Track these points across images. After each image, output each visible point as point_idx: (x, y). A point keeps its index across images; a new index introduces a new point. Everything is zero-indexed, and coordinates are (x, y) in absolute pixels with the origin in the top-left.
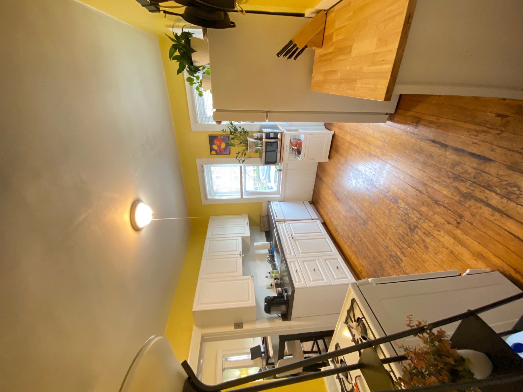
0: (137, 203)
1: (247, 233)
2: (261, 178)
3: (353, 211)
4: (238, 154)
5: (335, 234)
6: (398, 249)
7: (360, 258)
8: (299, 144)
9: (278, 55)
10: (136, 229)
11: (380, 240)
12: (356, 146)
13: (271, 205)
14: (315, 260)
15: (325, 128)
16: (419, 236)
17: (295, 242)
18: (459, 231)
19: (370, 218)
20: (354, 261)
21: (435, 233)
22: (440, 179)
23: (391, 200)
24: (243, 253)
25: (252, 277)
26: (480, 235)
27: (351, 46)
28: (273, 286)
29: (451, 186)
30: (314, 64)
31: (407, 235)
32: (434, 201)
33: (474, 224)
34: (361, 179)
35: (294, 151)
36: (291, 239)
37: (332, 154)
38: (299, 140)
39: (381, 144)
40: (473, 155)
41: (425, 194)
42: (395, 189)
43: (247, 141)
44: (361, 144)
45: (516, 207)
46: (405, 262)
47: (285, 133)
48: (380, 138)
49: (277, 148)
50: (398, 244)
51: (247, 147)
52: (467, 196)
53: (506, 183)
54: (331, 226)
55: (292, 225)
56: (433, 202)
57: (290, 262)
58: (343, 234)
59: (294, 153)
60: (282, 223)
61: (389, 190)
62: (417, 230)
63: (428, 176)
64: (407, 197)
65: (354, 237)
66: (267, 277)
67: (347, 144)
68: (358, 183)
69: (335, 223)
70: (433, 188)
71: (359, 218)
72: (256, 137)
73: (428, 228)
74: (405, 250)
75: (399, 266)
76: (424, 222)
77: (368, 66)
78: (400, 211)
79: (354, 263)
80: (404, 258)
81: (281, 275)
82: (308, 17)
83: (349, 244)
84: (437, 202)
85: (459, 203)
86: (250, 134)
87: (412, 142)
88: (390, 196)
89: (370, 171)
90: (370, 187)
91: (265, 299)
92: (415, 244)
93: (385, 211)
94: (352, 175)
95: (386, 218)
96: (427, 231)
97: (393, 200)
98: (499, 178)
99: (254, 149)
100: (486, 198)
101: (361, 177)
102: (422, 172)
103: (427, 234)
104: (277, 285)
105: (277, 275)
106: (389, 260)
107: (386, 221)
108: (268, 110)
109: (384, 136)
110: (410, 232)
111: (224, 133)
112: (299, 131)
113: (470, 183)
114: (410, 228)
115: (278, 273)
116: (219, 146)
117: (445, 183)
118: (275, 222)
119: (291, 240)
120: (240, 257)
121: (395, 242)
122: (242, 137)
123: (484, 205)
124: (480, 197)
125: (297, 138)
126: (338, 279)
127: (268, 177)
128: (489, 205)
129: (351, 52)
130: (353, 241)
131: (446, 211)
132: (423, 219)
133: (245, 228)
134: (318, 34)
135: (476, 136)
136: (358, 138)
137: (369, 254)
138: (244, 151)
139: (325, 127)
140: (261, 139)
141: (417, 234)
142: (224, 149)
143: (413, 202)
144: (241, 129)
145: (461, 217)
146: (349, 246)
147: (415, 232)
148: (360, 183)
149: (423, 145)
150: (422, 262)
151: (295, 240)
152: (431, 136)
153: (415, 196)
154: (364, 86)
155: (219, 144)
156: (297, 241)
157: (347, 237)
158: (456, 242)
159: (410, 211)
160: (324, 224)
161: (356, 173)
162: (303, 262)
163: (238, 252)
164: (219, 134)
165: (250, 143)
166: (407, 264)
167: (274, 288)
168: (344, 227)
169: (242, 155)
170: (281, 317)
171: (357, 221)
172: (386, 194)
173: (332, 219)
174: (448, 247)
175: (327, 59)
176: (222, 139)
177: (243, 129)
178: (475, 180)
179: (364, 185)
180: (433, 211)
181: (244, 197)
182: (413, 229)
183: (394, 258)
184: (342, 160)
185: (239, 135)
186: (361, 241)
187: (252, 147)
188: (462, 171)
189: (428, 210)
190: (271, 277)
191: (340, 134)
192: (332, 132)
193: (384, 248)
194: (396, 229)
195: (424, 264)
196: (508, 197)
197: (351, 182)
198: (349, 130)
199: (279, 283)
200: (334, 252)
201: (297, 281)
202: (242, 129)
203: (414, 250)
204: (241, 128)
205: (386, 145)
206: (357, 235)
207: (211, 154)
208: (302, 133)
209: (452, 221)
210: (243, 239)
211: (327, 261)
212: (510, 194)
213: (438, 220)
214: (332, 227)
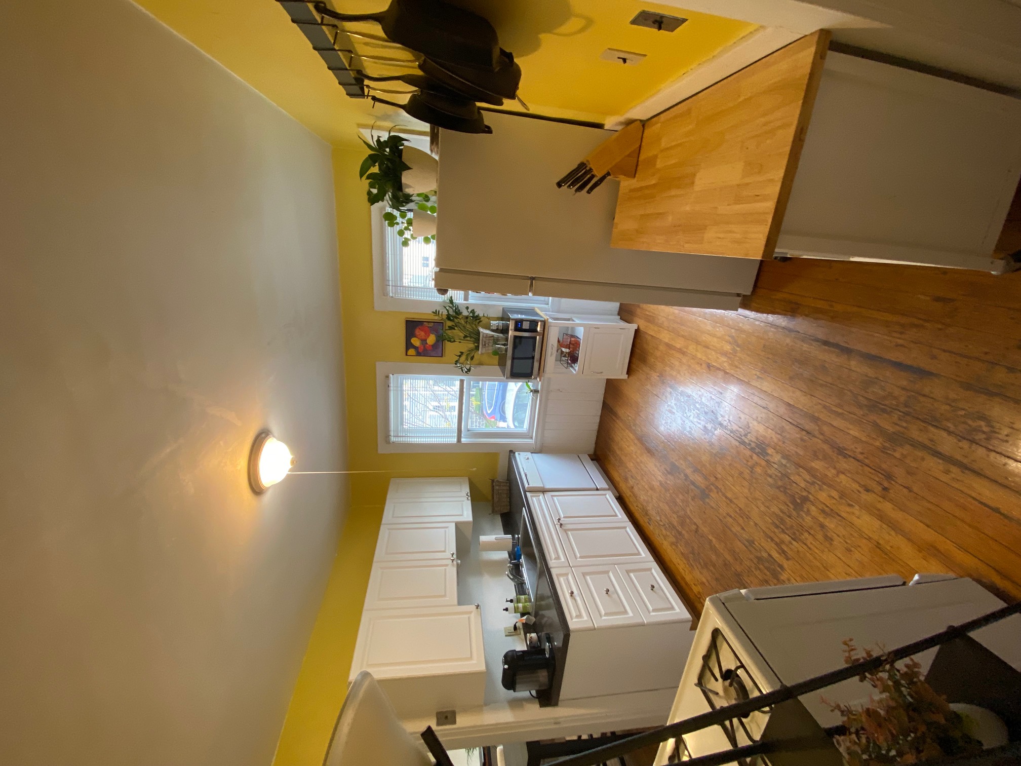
0: (264, 438)
1: (466, 514)
2: (485, 413)
3: (679, 473)
4: (460, 356)
5: (642, 521)
6: (773, 545)
7: (695, 567)
8: (573, 344)
9: (559, 185)
10: (256, 489)
11: (736, 529)
12: (680, 351)
13: (515, 457)
14: (607, 572)
15: (621, 319)
16: (814, 518)
17: (567, 534)
18: (888, 503)
19: (713, 485)
20: (684, 575)
21: (844, 510)
22: (843, 410)
23: (752, 449)
24: (458, 558)
25: (478, 607)
26: (929, 509)
27: (695, 175)
28: (518, 631)
29: (865, 421)
30: (618, 203)
31: (789, 517)
32: (835, 450)
33: (915, 489)
34: (693, 411)
35: (564, 356)
36: (558, 527)
37: (634, 366)
38: (572, 336)
39: (728, 347)
40: (898, 365)
41: (817, 436)
42: (761, 429)
43: (478, 333)
44: (691, 348)
45: (988, 456)
46: (790, 572)
47: (551, 322)
48: (727, 338)
49: (534, 350)
50: (772, 535)
51: (476, 344)
52: (896, 439)
53: (962, 413)
54: (635, 505)
55: (559, 500)
56: (834, 452)
57: (558, 575)
58: (658, 518)
59: (563, 361)
60: (540, 496)
61: (749, 431)
62: (807, 505)
63: (820, 404)
64: (784, 442)
65: (683, 524)
66: (506, 609)
67: (662, 348)
68: (688, 418)
69: (643, 497)
70: (833, 426)
71: (692, 487)
72: (494, 328)
73: (829, 502)
74: (787, 546)
75: (778, 580)
76: (820, 490)
77: (728, 205)
78: (773, 470)
79: (683, 578)
80: (785, 564)
81: (536, 604)
82: (612, 129)
83: (674, 540)
84: (841, 452)
85: (883, 452)
86: (484, 321)
87: (787, 345)
88: (751, 443)
89: (710, 395)
90: (712, 425)
91: (505, 656)
92: (806, 534)
93: (742, 470)
94: (675, 404)
95: (746, 484)
96: (827, 506)
97: (757, 450)
98: (950, 405)
99: (491, 348)
100: (932, 440)
101: (692, 407)
102: (809, 396)
103: (829, 512)
104: (528, 628)
105: (528, 606)
106: (756, 568)
107: (746, 491)
108: (534, 276)
109: (734, 334)
110: (794, 510)
111: (436, 318)
112: (573, 321)
113: (900, 415)
114: (794, 502)
115: (530, 601)
116: (424, 341)
117: (852, 416)
118: (525, 492)
119: (558, 530)
120: (453, 565)
121: (767, 530)
122: (468, 326)
123: (929, 454)
124: (920, 439)
125: (570, 333)
126: (654, 610)
127: (500, 411)
128: (937, 454)
129: (693, 183)
130: (680, 533)
131: (860, 467)
132: (818, 484)
133: (462, 504)
134: (629, 156)
135: (901, 333)
136: (683, 336)
137: (714, 557)
138: (471, 351)
139: (619, 317)
140: (505, 331)
141: (808, 512)
142: (433, 346)
143: (796, 452)
144: (468, 312)
145: (889, 477)
146: (672, 544)
147: (805, 510)
148: (691, 418)
149: (806, 349)
150: (823, 569)
151: (566, 531)
152: (820, 333)
153: (799, 441)
154: (721, 235)
155: (423, 337)
156: (569, 533)
157: (667, 526)
158: (885, 526)
159: (791, 469)
160: (621, 499)
161: (682, 400)
162: (584, 574)
163: (448, 555)
164: (425, 318)
165: (483, 337)
166: (792, 574)
167: (520, 634)
168: (661, 504)
169: (467, 359)
170: (537, 698)
171: (687, 493)
172: (743, 438)
173: (636, 489)
174: (871, 536)
175: (643, 195)
176: (431, 327)
177: (473, 312)
178: (907, 409)
179: (699, 421)
180: (835, 468)
181: (463, 440)
182: (799, 503)
183: (767, 564)
184: (654, 376)
185: (462, 322)
186: (697, 531)
187: (487, 345)
188: (882, 393)
189: (826, 466)
190: (516, 610)
191: (650, 330)
192: (634, 327)
193: (744, 544)
194: (767, 504)
195: (827, 572)
196: (970, 438)
197: (672, 416)
198: (666, 324)
199: (532, 623)
200: (643, 555)
201: (574, 614)
202: (471, 312)
203: (805, 547)
204: (469, 310)
205: (738, 349)
206: (688, 520)
207: (406, 355)
208: (580, 325)
209: (873, 485)
210: (459, 526)
211: (632, 575)
212: (974, 433)
213: (848, 485)
214: (637, 506)
